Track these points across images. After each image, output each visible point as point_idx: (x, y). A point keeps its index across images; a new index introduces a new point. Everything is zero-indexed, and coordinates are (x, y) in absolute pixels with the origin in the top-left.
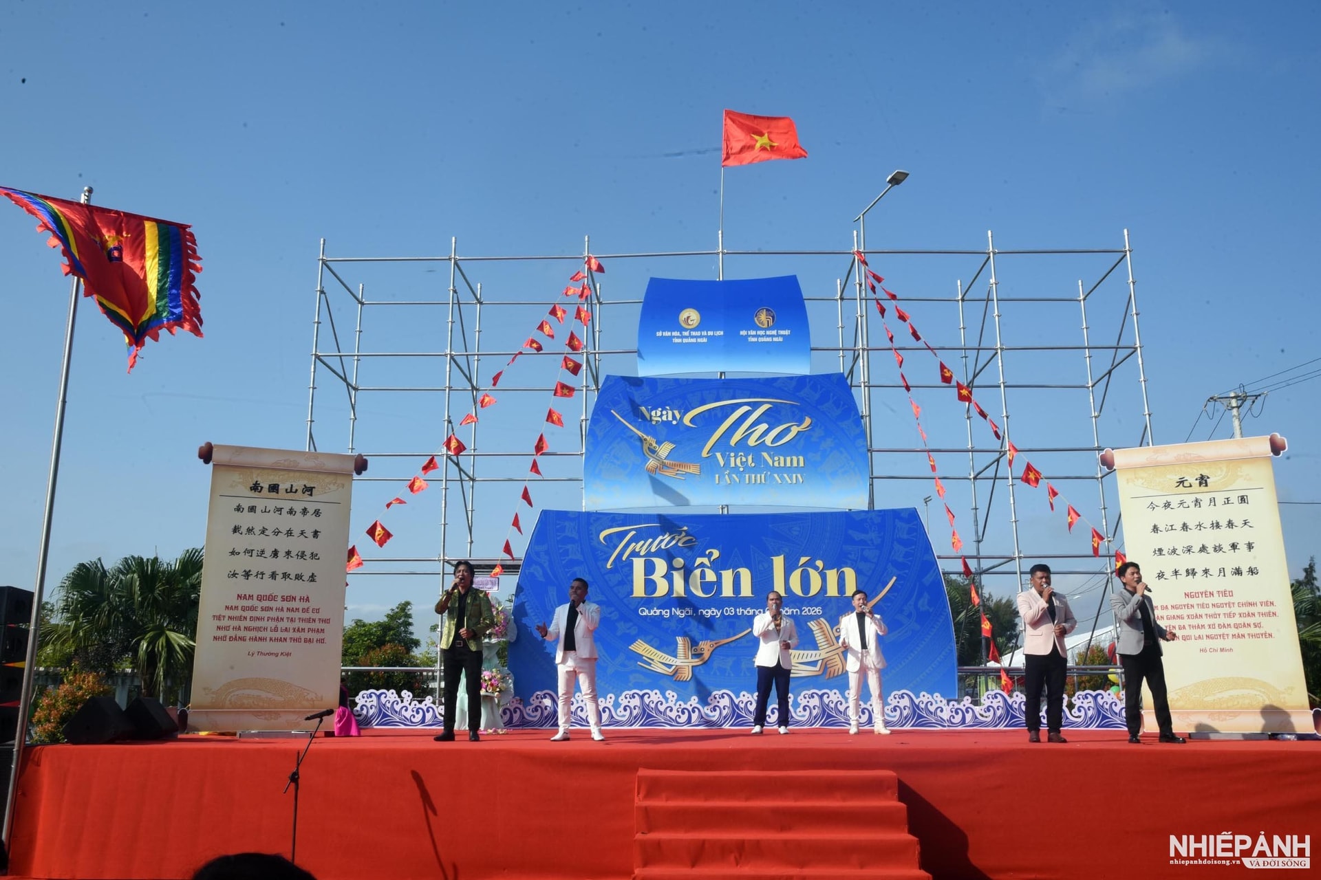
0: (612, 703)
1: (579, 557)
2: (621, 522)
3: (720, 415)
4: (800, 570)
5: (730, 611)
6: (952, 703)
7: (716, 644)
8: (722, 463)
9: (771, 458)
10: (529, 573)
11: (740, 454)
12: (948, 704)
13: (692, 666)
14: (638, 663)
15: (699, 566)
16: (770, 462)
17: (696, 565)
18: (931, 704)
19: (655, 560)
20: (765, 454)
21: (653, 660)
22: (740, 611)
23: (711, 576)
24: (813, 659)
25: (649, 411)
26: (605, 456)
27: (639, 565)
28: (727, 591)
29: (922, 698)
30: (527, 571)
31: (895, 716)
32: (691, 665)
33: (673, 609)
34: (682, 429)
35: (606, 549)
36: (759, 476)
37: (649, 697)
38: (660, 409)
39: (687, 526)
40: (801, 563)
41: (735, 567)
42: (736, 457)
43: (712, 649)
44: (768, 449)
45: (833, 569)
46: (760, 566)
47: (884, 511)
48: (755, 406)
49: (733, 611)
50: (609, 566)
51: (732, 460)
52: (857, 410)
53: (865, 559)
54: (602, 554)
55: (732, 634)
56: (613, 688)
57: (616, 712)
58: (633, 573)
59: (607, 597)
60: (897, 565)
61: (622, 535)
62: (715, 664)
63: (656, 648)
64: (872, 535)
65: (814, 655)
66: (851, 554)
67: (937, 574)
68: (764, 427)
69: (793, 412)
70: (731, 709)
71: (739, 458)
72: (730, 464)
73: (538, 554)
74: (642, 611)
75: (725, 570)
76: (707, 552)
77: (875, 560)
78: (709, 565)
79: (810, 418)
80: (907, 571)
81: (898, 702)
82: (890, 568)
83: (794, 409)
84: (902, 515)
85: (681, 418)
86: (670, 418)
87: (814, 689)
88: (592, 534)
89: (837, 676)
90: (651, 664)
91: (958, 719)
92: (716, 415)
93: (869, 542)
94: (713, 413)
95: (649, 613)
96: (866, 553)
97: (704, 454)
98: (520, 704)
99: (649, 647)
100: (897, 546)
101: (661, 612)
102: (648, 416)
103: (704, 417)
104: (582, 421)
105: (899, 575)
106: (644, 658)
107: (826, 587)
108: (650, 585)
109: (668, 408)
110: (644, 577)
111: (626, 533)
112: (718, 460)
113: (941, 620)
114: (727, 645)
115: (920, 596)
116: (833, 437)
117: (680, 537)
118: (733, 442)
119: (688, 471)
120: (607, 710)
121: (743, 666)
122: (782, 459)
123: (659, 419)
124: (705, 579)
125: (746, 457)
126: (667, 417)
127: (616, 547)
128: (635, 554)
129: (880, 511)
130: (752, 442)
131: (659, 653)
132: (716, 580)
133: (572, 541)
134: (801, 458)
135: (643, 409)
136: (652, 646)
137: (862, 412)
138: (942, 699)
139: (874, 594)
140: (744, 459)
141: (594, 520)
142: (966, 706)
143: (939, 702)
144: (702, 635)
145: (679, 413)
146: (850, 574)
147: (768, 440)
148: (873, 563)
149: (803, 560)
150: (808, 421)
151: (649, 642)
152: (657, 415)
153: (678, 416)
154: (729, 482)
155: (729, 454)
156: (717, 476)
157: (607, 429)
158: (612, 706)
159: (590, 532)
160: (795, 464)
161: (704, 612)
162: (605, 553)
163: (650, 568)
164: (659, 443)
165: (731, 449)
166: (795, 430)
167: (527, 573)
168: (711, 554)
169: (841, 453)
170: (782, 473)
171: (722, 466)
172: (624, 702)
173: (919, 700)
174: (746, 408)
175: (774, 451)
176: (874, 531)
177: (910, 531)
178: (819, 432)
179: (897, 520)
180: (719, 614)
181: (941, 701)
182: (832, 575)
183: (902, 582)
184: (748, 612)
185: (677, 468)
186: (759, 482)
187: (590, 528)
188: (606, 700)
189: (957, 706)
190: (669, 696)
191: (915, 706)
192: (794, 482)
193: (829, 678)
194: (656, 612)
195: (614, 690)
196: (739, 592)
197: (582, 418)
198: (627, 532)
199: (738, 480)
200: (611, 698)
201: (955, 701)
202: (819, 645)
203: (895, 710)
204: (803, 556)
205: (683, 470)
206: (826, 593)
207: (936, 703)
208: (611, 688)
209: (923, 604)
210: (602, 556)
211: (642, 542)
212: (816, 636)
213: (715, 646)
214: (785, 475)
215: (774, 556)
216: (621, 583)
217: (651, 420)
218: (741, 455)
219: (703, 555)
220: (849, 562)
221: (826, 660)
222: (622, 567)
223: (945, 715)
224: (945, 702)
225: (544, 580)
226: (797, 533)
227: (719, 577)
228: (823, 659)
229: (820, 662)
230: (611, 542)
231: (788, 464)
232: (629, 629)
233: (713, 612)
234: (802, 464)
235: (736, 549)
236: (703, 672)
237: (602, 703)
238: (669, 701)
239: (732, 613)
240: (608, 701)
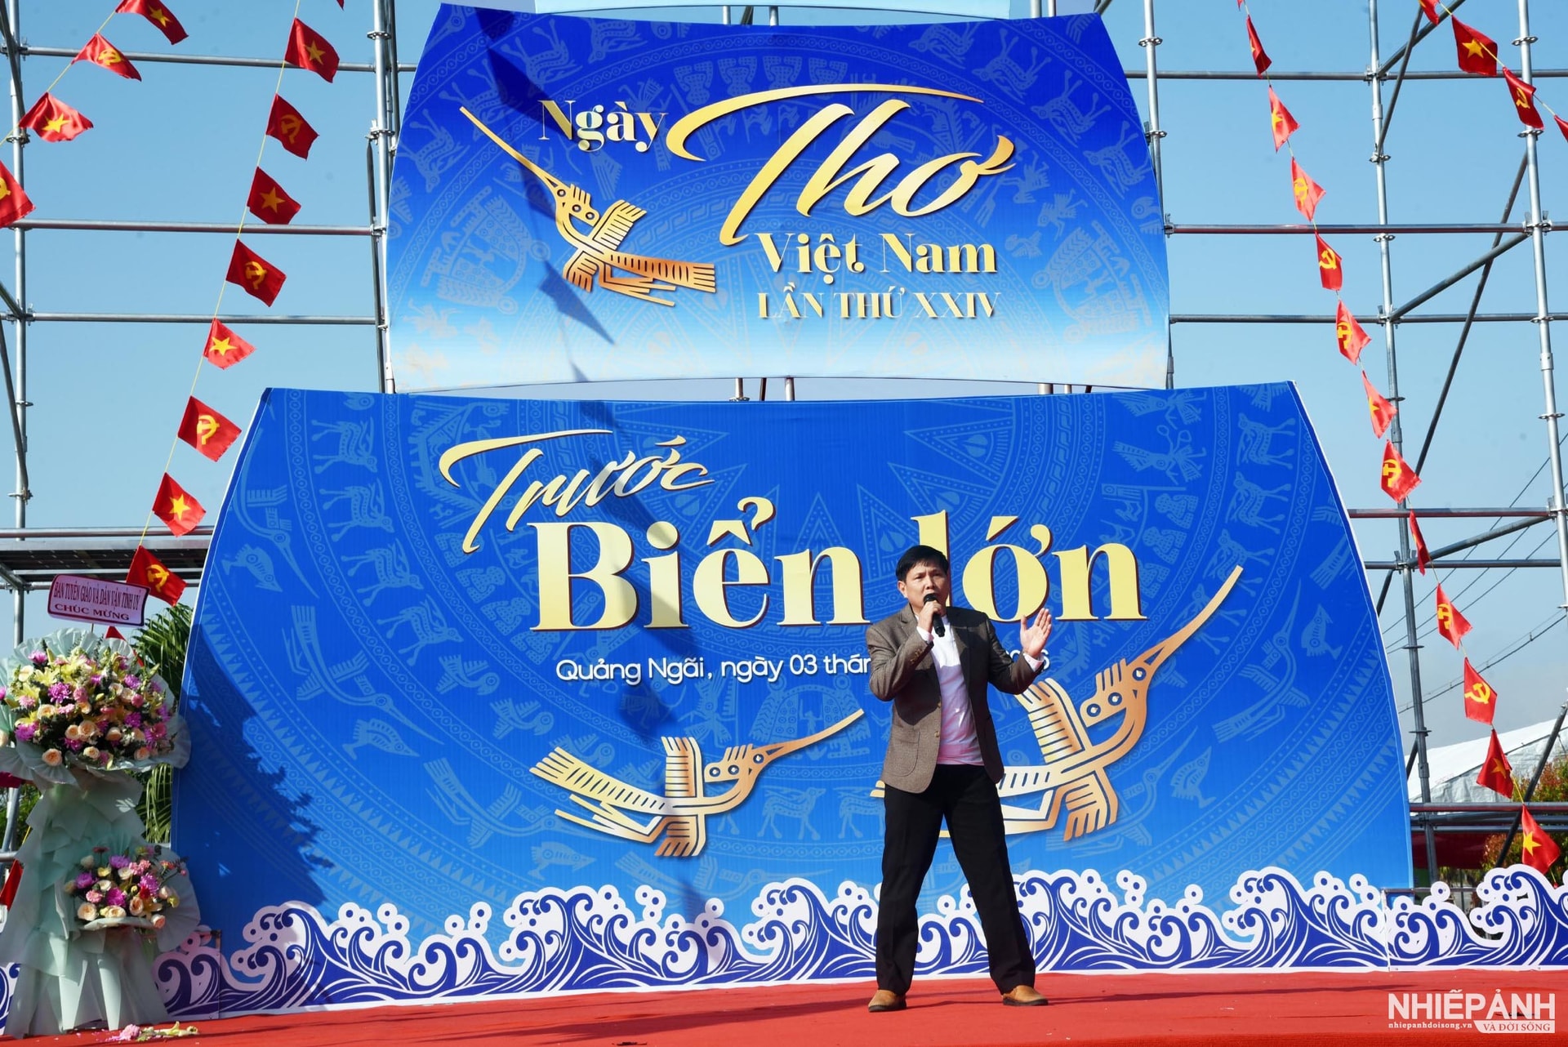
0: (484, 928)
1: (382, 521)
2: (498, 423)
3: (766, 128)
4: (991, 549)
5: (805, 663)
6: (1399, 901)
7: (769, 753)
8: (775, 262)
9: (906, 248)
10: (233, 568)
11: (823, 237)
12: (1390, 905)
13: (707, 817)
14: (558, 812)
15: (716, 545)
16: (906, 259)
17: (709, 542)
18: (1345, 905)
19: (598, 527)
20: (891, 239)
21: (597, 803)
22: (832, 663)
23: (751, 570)
24: (1030, 788)
25: (571, 113)
26: (447, 238)
27: (552, 540)
28: (797, 609)
29: (1318, 889)
30: (227, 565)
31: (1250, 938)
32: (702, 812)
33: (651, 661)
34: (663, 165)
35: (461, 500)
36: (875, 297)
37: (588, 907)
38: (600, 108)
39: (683, 435)
40: (992, 532)
41: (816, 544)
42: (812, 244)
43: (757, 769)
44: (898, 224)
45: (1079, 546)
46: (885, 537)
47: (1209, 390)
48: (863, 104)
49: (813, 663)
50: (467, 547)
51: (804, 252)
52: (1137, 119)
53: (1161, 521)
54: (449, 512)
55: (811, 726)
56: (486, 886)
57: (495, 951)
58: (535, 564)
59: (463, 632)
60: (1241, 533)
61: (501, 460)
62: (770, 810)
63: (608, 770)
64: (1180, 455)
65: (1031, 778)
66: (1124, 508)
67: (1350, 558)
68: (886, 163)
69: (966, 123)
70: (814, 930)
71: (822, 248)
72: (797, 266)
73: (258, 514)
74: (566, 669)
75: (788, 552)
76: (741, 505)
77: (1187, 523)
78: (745, 538)
79: (1011, 139)
80: (1270, 551)
81: (1258, 900)
82: (1227, 542)
83: (967, 115)
84: (1257, 401)
85: (660, 135)
86: (629, 135)
87: (1031, 868)
88: (416, 457)
89: (1096, 832)
90: (593, 813)
91: (1418, 942)
92: (756, 127)
93: (1170, 474)
94: (747, 124)
95: (586, 673)
96: (1163, 504)
97: (726, 236)
98: (212, 945)
99: (585, 767)
100: (1242, 485)
101: (617, 670)
102: (565, 125)
103: (724, 130)
104: (376, 135)
105: (1249, 560)
106: (573, 797)
107: (1059, 594)
108: (585, 596)
109: (622, 104)
110: (567, 575)
111: (511, 455)
112: (764, 254)
113: (1363, 681)
114: (800, 757)
115: (1304, 617)
116: (1073, 191)
117: (665, 465)
118: (804, 204)
119: (683, 282)
120: (469, 947)
121: (846, 812)
122: (937, 251)
123: (598, 136)
124: (737, 579)
125: (840, 244)
126: (620, 132)
127: (486, 493)
128: (541, 512)
129: (1197, 392)
130: (854, 203)
131: (615, 783)
132: (765, 581)
133: (359, 476)
134: (988, 251)
135: (551, 106)
136: (594, 765)
137: (1148, 124)
138: (1373, 890)
139: (1185, 612)
140: (835, 252)
141: (420, 418)
142: (1438, 909)
143: (1364, 897)
144: (732, 732)
145: (655, 121)
146: (1121, 560)
147: (900, 196)
148: (1178, 528)
149: (998, 523)
150: (1004, 148)
151: (585, 755)
152: (589, 126)
153: (651, 130)
154: (795, 314)
155: (795, 238)
156: (762, 297)
157: (451, 162)
158: (485, 935)
159: (411, 453)
160: (972, 266)
161: (736, 669)
162: (457, 510)
163: (583, 551)
164: (599, 204)
165: (795, 222)
166: (970, 172)
167: (227, 572)
168: (751, 509)
169: (1094, 235)
170: (939, 291)
171: (776, 269)
172: (521, 924)
173: (1312, 892)
174: (836, 111)
175: (918, 229)
176: (1183, 445)
177: (1278, 444)
178: (1034, 179)
179: (1241, 415)
180: (776, 673)
181: (1370, 896)
182: (1074, 564)
183: (1259, 580)
184: (855, 665)
185: (651, 276)
186: (875, 312)
187: (411, 440)
188: (467, 919)
189: (1413, 908)
190: (647, 902)
191: (1301, 912)
192: (971, 313)
193: (1073, 839)
194: (602, 670)
195: (490, 892)
196: (830, 614)
197: (374, 129)
198: (516, 452)
199: (819, 310)
200: (481, 913)
201: (1407, 893)
202: (1044, 751)
203: (1251, 922)
204: (997, 514)
205: (670, 279)
206: (1058, 609)
207: (1358, 900)
208: (479, 887)
209: (1315, 637)
210: (445, 518)
211: (561, 479)
212: (1035, 725)
213: (768, 759)
214: (946, 296)
215: (920, 514)
216: (505, 593)
217: (576, 139)
218: (827, 240)
219: (730, 513)
220: (1118, 528)
221: (1061, 792)
222: (506, 549)
223: (1384, 933)
224: (1380, 897)
225: (277, 588)
226: (981, 452)
227: (775, 572)
228: (1055, 788)
229: (1048, 796)
230: (472, 476)
231: (954, 266)
232: (528, 719)
233: (760, 667)
234: (989, 266)
235: (818, 495)
236: (735, 830)
237: (454, 931)
238: (646, 913)
239: (811, 668)
240: (472, 924)
